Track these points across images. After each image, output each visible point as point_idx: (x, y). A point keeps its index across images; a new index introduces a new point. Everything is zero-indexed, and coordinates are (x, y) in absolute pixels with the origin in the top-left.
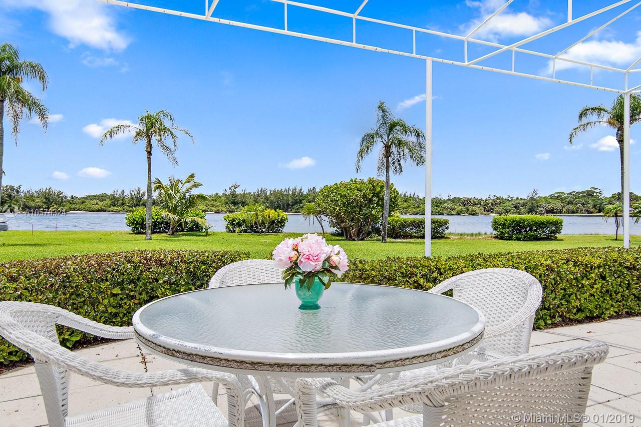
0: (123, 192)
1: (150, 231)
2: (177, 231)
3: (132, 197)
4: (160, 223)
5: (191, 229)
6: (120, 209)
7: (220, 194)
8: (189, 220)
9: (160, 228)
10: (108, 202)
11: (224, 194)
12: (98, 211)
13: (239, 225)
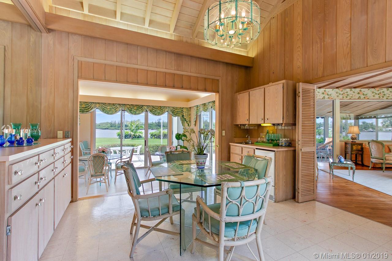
0: (115, 121)
1: (124, 138)
2: (134, 138)
3: (119, 123)
4: (128, 135)
5: (138, 137)
6: (114, 128)
7: (154, 122)
8: (137, 134)
9: (128, 137)
10: (109, 125)
11: (155, 122)
12: (105, 129)
13: (154, 136)
